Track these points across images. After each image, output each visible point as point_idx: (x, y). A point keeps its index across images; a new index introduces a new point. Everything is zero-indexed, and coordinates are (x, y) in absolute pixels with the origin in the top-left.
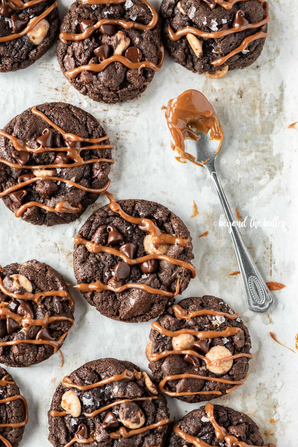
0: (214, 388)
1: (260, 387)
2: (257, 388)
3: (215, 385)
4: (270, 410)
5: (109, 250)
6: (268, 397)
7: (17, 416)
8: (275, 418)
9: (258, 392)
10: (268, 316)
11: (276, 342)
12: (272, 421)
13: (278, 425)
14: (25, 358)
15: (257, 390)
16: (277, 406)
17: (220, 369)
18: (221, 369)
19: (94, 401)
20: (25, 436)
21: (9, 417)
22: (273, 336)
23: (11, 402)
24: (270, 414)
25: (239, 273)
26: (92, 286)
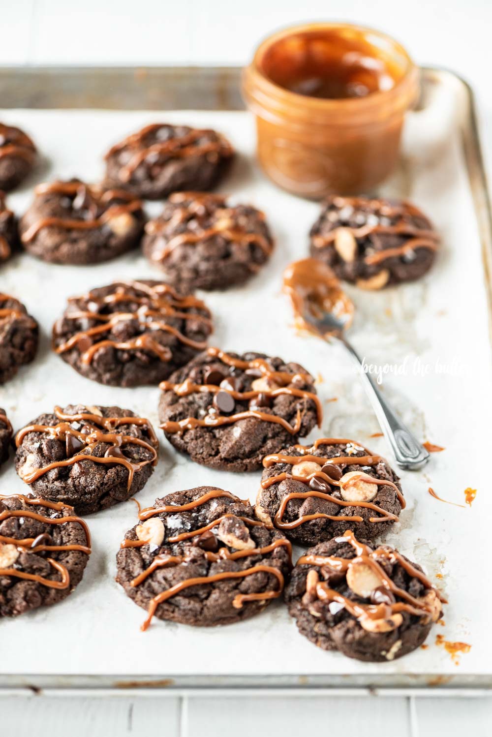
0: (353, 514)
1: (418, 543)
2: (415, 544)
3: (353, 510)
4: (436, 565)
5: (205, 389)
6: (431, 553)
7: (77, 539)
8: (443, 572)
9: (416, 547)
10: (425, 475)
11: (438, 501)
12: (439, 576)
13: (448, 580)
14: (88, 479)
15: (415, 546)
16: (445, 562)
17: (359, 493)
18: (361, 493)
19: (183, 523)
20: (81, 586)
21: (64, 541)
22: (431, 492)
23: (68, 522)
24: (435, 570)
25: (382, 435)
26: (182, 423)
